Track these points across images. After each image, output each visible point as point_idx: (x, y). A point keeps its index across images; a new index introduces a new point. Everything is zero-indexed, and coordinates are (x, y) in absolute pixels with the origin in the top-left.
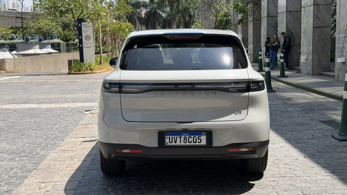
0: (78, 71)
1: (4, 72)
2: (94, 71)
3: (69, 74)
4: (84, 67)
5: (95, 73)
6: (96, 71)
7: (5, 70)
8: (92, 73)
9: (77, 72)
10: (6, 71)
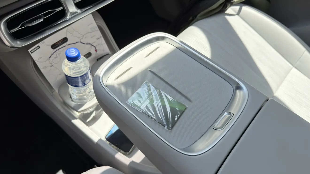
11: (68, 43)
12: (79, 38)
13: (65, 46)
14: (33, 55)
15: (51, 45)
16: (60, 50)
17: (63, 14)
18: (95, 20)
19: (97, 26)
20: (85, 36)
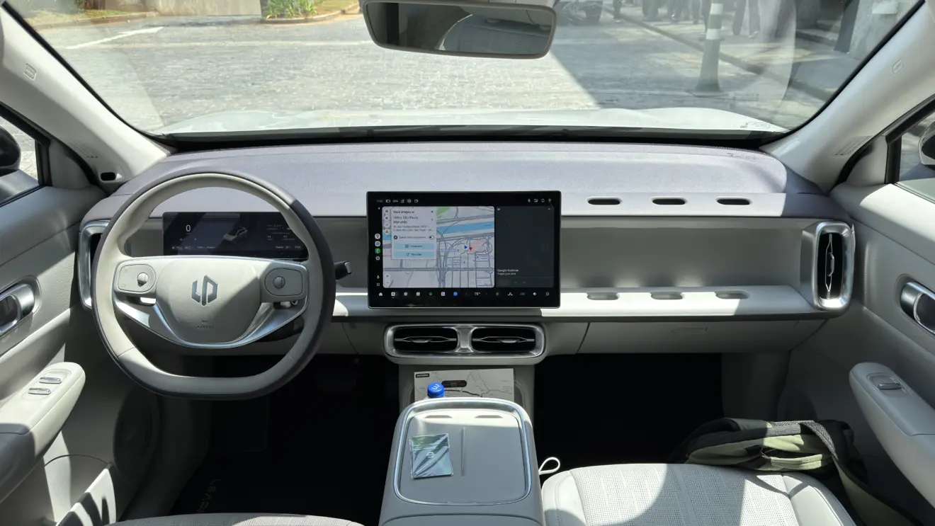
0: (278, 16)
1: (153, 14)
2: (310, 17)
3: (262, 22)
4: (291, 8)
5: (312, 21)
6: (314, 17)
7: (156, 10)
8: (306, 21)
9: (276, 19)
10: (157, 13)
11: (464, 389)
12: (482, 390)
13: (459, 391)
14: (416, 380)
15: (443, 380)
16: (450, 392)
17: (454, 345)
18: (515, 379)
19: (513, 387)
20: (490, 392)
